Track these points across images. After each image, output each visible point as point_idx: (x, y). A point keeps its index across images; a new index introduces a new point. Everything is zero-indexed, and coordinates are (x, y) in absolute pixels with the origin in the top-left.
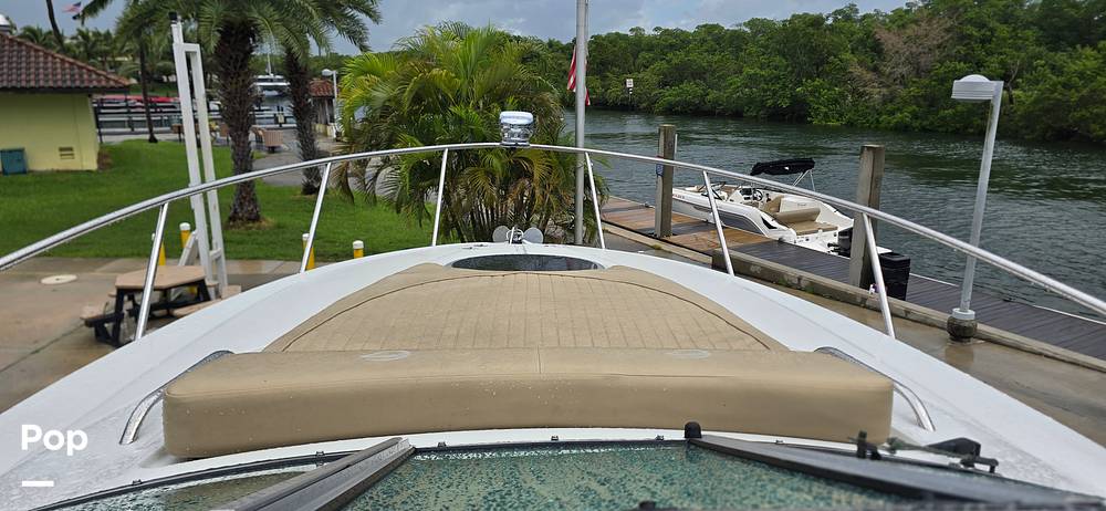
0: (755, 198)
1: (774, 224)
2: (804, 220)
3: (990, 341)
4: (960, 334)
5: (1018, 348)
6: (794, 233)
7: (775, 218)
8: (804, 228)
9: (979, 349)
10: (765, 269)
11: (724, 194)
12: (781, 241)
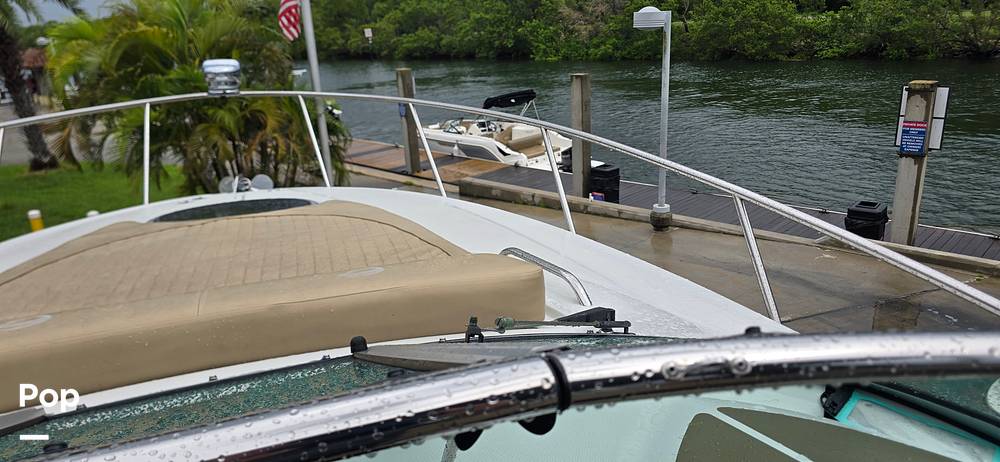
0: (490, 130)
1: (508, 151)
2: (531, 145)
3: (683, 227)
4: (660, 224)
5: (703, 230)
6: (525, 157)
7: (508, 146)
8: (533, 152)
9: (676, 235)
10: (504, 191)
11: (463, 129)
12: (516, 166)
